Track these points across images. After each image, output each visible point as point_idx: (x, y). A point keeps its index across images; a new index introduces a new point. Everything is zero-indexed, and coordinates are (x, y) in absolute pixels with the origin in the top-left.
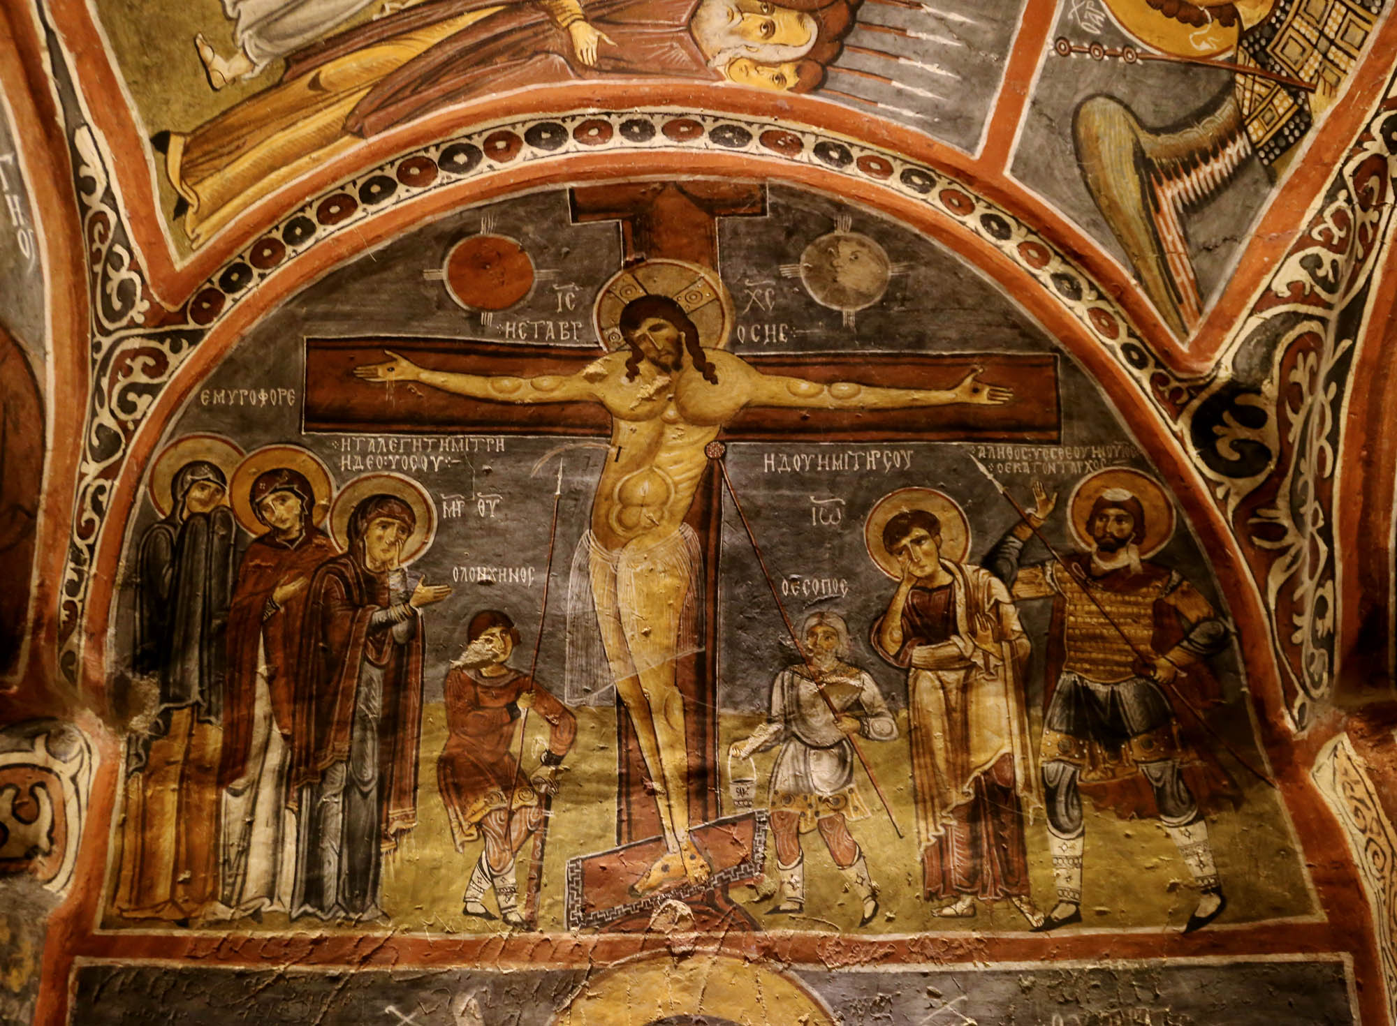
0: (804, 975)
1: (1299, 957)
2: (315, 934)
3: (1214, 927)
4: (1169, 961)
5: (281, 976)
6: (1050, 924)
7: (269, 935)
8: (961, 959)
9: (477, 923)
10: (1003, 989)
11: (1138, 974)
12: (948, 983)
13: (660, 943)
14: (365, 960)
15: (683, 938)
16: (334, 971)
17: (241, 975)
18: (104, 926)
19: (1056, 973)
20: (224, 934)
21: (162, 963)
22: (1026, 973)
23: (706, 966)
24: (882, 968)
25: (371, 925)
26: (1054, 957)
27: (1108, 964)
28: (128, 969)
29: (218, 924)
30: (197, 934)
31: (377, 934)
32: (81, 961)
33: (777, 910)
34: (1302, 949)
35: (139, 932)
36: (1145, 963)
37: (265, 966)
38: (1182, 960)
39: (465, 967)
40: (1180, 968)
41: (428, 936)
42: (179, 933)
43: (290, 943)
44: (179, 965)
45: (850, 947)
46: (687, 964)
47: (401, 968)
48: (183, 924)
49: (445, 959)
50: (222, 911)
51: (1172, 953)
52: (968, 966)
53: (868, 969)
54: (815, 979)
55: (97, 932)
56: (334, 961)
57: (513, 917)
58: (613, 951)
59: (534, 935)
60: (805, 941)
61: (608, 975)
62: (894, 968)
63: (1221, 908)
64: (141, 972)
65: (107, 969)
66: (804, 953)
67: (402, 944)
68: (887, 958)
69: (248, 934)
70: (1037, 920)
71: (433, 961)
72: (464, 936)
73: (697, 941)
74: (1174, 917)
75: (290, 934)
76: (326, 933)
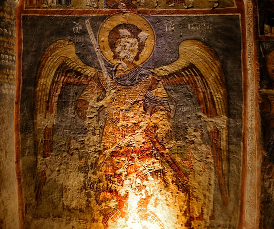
0: (145, 16)
1: (231, 14)
2: (61, 10)
3: (217, 9)
4: (209, 15)
5: (56, 17)
6: (188, 8)
7: (53, 10)
8: (172, 14)
9: (88, 8)
10: (180, 19)
11: (204, 17)
12: (170, 18)
13: (120, 11)
14: (69, 14)
15: (124, 10)
16: (64, 16)
17: (49, 17)
18: (26, 9)
19: (189, 17)
20: (45, 10)
21: (36, 15)
22: (184, 17)
23: (128, 15)
24: (159, 16)
25: (70, 8)
26: (189, 14)
27: (198, 15)
28: (30, 16)
29: (45, 8)
30: (41, 10)
31: (71, 10)
32: (22, 15)
33: (140, 5)
34: (232, 13)
35: (32, 10)
36: (205, 15)
37: (53, 15)
38: (211, 15)
39: (87, 15)
40: (210, 16)
41: (80, 10)
42: (38, 10)
43: (57, 11)
44: (39, 15)
45: (153, 12)
46: (125, 15)
47: (76, 15)
48: (39, 8)
49: (83, 14)
50: (45, 6)
51: (209, 14)
52: (174, 15)
53: (156, 16)
54: (147, 17)
55: (25, 10)
56: (64, 14)
57: (94, 6)
58: (112, 12)
59: (98, 9)
60: (145, 10)
61: (111, 16)
62: (161, 16)
63: (218, 6)
64: (33, 17)
65: (27, 16)
66: (145, 13)
67: (76, 11)
68: (159, 14)
69: (50, 10)
70: (186, 7)
71: (81, 14)
72: (86, 10)
73: (126, 10)
74: (210, 7)
75: (56, 10)
76: (63, 9)
